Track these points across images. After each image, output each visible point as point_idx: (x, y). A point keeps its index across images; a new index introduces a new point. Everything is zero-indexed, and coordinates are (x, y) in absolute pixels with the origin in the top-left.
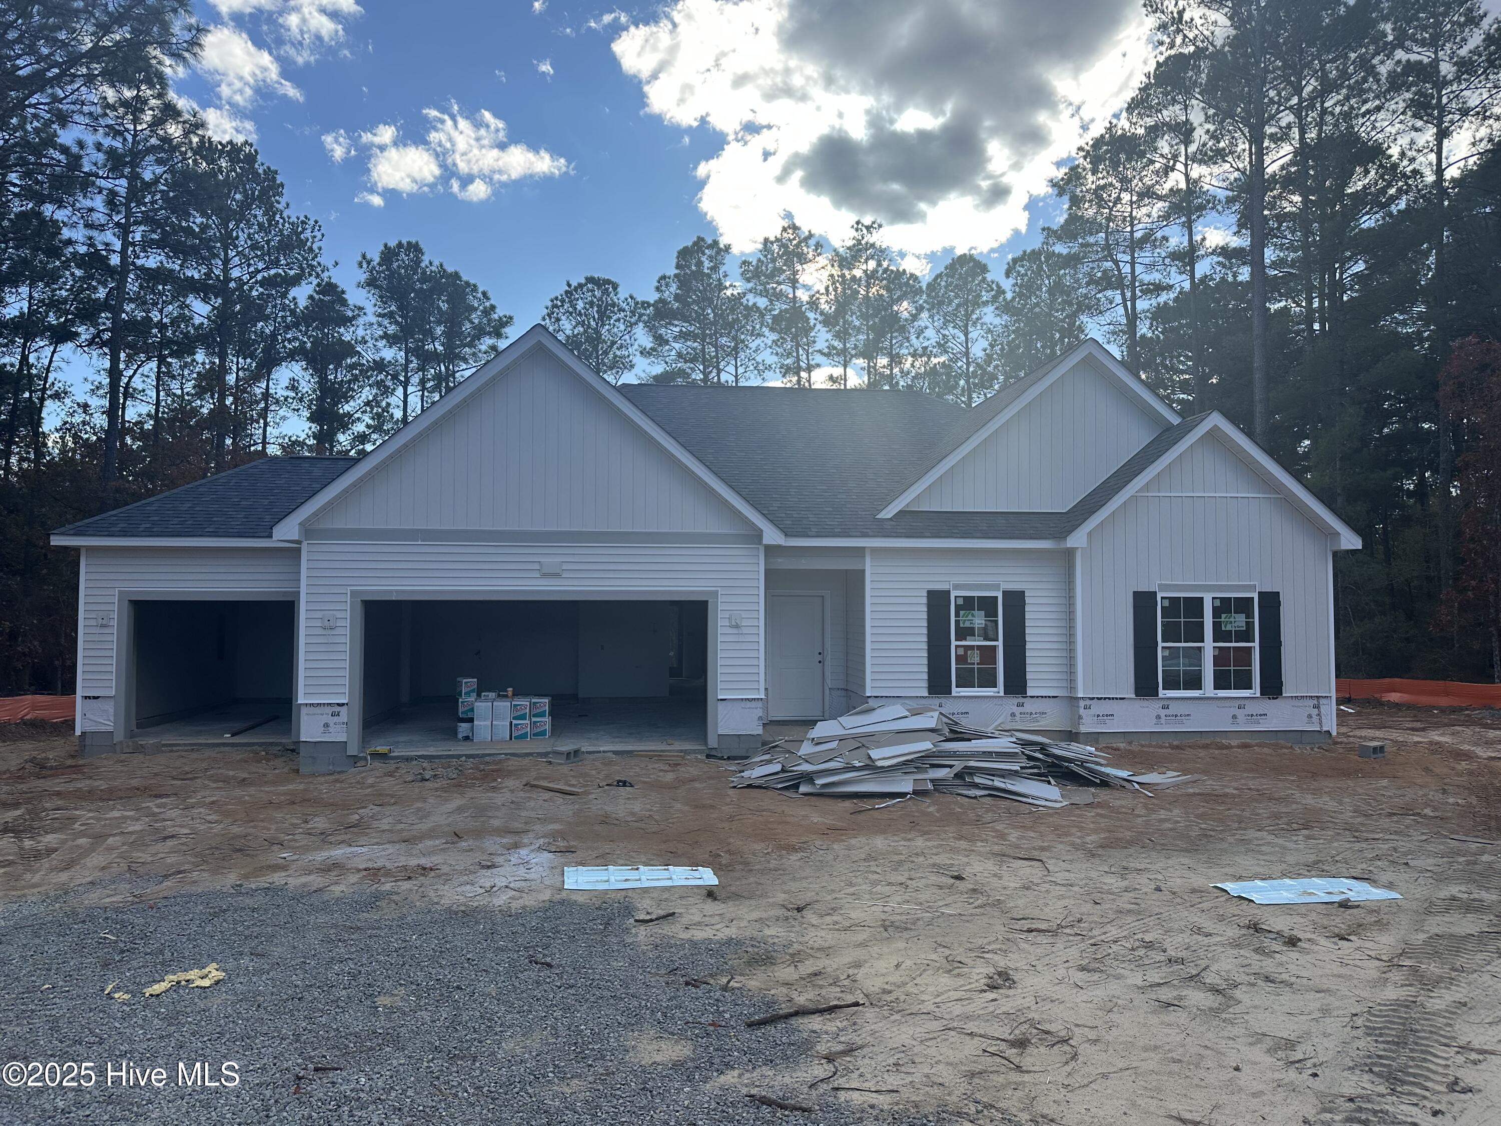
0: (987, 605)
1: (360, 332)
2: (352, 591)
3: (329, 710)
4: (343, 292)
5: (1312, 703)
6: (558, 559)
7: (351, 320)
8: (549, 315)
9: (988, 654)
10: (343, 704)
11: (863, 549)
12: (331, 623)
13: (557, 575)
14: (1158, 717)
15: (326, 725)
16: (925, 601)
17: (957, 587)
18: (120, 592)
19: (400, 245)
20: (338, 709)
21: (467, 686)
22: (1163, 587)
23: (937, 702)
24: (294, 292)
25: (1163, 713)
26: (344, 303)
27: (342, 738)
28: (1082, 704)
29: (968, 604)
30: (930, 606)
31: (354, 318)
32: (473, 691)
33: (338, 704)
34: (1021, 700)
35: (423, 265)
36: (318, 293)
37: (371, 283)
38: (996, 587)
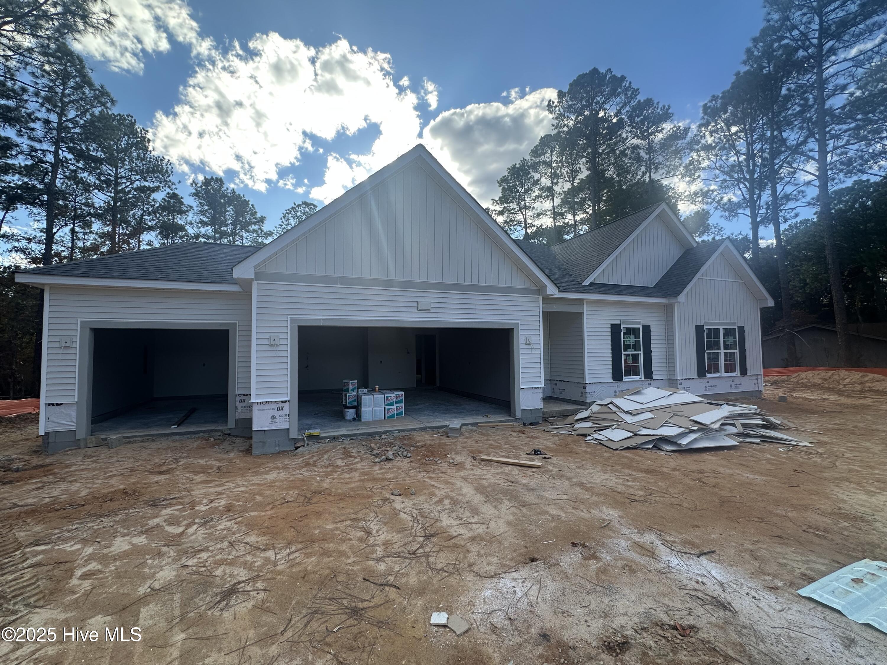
0: (635, 331)
1: (189, 219)
2: (291, 319)
3: (275, 406)
4: (182, 198)
5: (755, 377)
6: (429, 300)
7: (185, 212)
8: (284, 217)
9: (635, 358)
10: (286, 401)
11: (581, 300)
12: (276, 342)
13: (428, 311)
14: (706, 387)
15: (273, 417)
16: (609, 330)
17: (624, 323)
18: (81, 322)
19: (212, 179)
20: (281, 405)
21: (352, 386)
22: (707, 324)
23: (616, 384)
24: (154, 195)
25: (707, 385)
26: (182, 204)
27: (286, 426)
28: (679, 382)
29: (628, 331)
30: (612, 332)
31: (187, 211)
32: (355, 388)
33: (282, 402)
34: (650, 382)
35: (223, 189)
36: (168, 197)
37: (196, 195)
38: (639, 323)
